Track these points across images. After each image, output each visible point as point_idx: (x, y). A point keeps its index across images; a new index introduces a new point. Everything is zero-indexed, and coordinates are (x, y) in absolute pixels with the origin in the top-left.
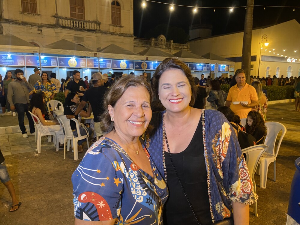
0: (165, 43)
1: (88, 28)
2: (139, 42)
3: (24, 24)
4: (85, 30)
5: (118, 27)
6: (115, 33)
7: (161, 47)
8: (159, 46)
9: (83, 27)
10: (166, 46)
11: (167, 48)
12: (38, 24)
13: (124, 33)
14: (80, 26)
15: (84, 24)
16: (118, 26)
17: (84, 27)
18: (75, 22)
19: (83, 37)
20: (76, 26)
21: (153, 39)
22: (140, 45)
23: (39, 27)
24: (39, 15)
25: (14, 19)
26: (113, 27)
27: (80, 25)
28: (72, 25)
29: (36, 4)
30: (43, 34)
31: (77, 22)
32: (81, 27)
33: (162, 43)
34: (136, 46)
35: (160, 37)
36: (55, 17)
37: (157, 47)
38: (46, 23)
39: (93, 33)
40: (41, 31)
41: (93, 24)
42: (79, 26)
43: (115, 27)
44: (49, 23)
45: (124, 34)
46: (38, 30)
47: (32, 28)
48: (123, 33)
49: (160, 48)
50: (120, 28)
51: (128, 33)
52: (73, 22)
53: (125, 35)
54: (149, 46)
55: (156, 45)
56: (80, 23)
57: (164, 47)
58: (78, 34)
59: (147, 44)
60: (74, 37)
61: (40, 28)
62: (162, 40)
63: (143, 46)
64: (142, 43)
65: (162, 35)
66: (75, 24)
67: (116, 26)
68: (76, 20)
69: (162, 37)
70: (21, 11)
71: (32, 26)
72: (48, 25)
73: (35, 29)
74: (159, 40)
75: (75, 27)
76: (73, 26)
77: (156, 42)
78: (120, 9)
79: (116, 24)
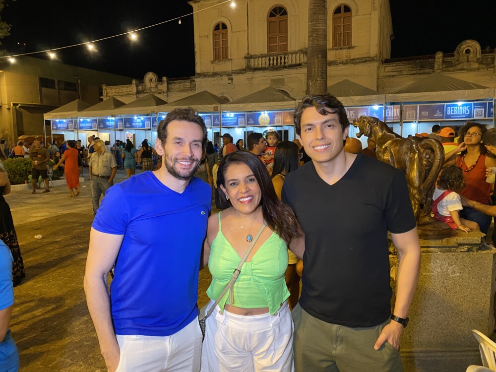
0: (479, 56)
1: (290, 63)
2: (402, 67)
3: (215, 74)
4: (285, 67)
5: (345, 50)
6: (338, 61)
7: (465, 67)
8: (459, 67)
9: (283, 63)
10: (481, 63)
11: (484, 66)
12: (229, 71)
13: (356, 57)
14: (279, 63)
15: (285, 58)
16: (344, 48)
17: (285, 63)
18: (272, 58)
19: (284, 79)
20: (273, 64)
21: (439, 55)
22: (405, 73)
23: (228, 75)
24: (229, 60)
25: (205, 71)
26: (335, 51)
27: (279, 60)
28: (268, 63)
29: (228, 47)
30: (234, 83)
31: (275, 58)
32: (281, 63)
33: (468, 59)
34: (393, 76)
35: (462, 47)
36: (245, 58)
37: (451, 69)
38: (236, 69)
39: (297, 69)
40: (232, 79)
41: (298, 55)
42: (277, 63)
43: (338, 51)
44: (241, 68)
45: (358, 59)
46: (229, 79)
47: (223, 78)
48: (353, 58)
49: (461, 69)
50: (348, 50)
51: (365, 56)
52: (270, 60)
53: (357, 61)
54: (428, 70)
55: (448, 65)
56: (279, 57)
57: (476, 65)
58: (277, 74)
59: (422, 67)
60: (271, 80)
61: (230, 77)
62: (468, 51)
63: (413, 72)
64: (409, 67)
65: (468, 41)
66: (271, 62)
67: (341, 49)
68: (273, 55)
69: (470, 44)
70: (212, 60)
71: (221, 76)
72: (239, 70)
73: (225, 79)
74: (458, 53)
75: (271, 65)
76: (270, 64)
77: (449, 59)
78: (350, 17)
79: (342, 44)
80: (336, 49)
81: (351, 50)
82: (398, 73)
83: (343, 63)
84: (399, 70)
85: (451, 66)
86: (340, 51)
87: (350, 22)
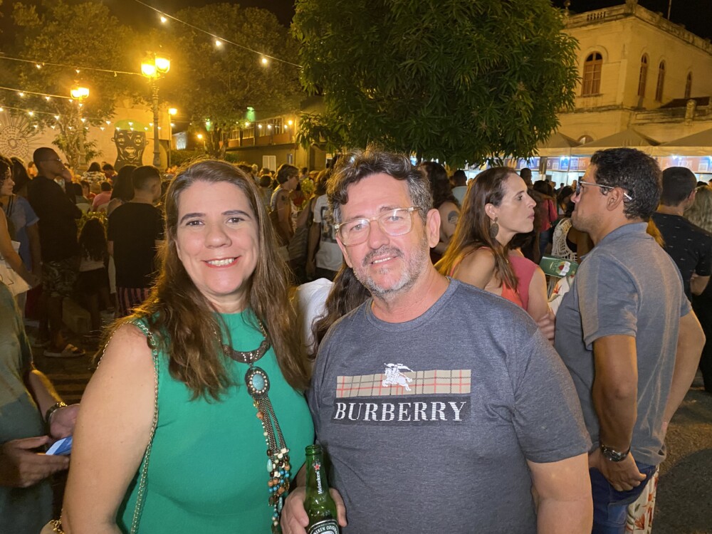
5: (592, 98)
6: (585, 109)
13: (603, 105)
16: (592, 96)
21: (692, 103)
22: (656, 121)
26: (583, 99)
34: (643, 124)
37: (703, 118)
43: (586, 99)
48: (600, 105)
50: (595, 98)
51: (611, 104)
53: (603, 109)
54: (679, 119)
55: (700, 114)
59: (674, 115)
63: (664, 120)
67: (589, 96)
77: (702, 107)
78: (600, 65)
79: (591, 92)
80: (585, 97)
81: (598, 98)
82: (649, 121)
83: (589, 111)
84: (650, 118)
85: (704, 115)
86: (588, 98)
87: (600, 69)
